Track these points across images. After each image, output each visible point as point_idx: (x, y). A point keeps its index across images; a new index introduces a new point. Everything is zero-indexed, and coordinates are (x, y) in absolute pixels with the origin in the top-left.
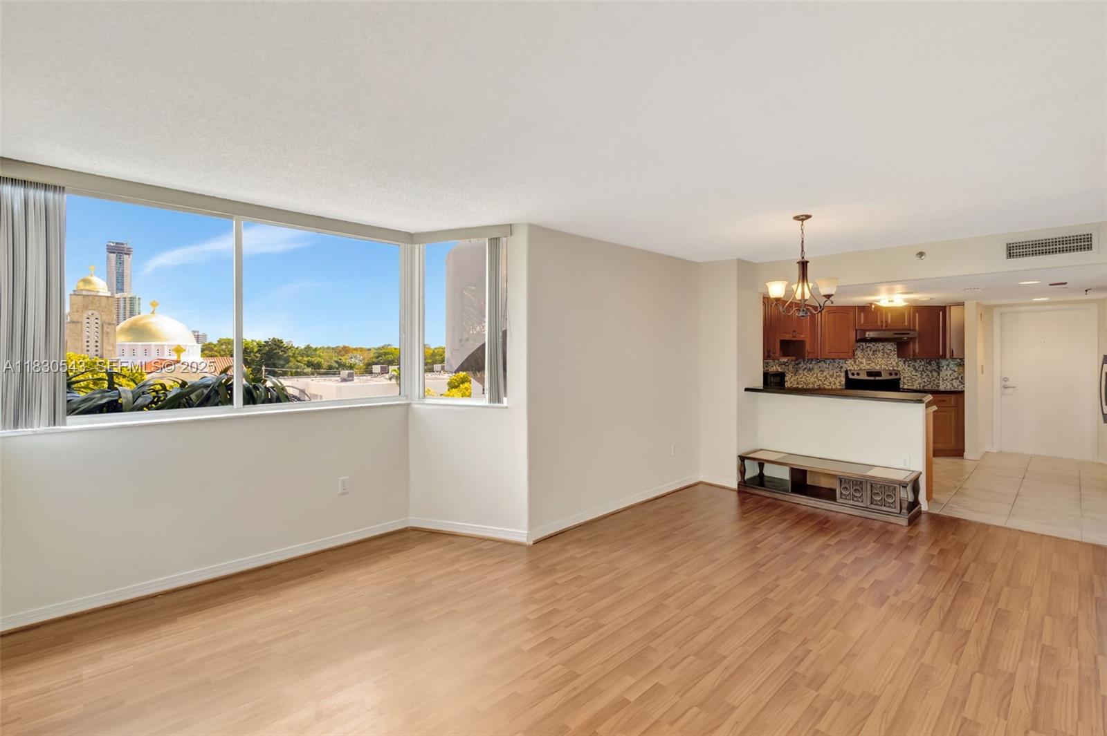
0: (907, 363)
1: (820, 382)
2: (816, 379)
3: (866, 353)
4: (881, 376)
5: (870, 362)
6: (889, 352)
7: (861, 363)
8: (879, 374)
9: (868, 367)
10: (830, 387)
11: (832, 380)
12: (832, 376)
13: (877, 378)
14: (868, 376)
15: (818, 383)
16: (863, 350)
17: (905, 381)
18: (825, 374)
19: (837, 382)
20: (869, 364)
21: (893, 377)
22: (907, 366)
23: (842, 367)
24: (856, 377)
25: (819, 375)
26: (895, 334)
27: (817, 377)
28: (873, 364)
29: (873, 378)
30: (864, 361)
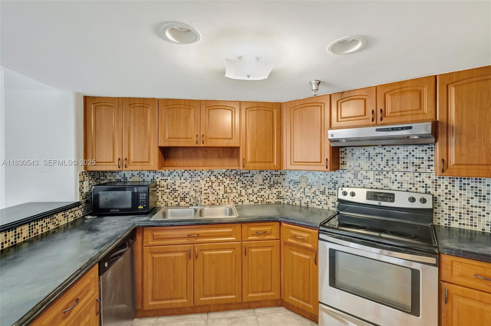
0: (457, 182)
1: (308, 199)
2: (303, 195)
3: (374, 163)
4: (393, 201)
5: (381, 177)
6: (417, 162)
7: (366, 178)
8: (391, 197)
9: (377, 185)
10: (320, 207)
11: (323, 197)
12: (323, 193)
13: (384, 204)
14: (368, 198)
15: (305, 200)
16: (369, 157)
17: (453, 214)
18: (314, 189)
19: (330, 202)
20: (379, 180)
21: (417, 205)
22: (457, 188)
23: (336, 183)
24: (348, 198)
25: (307, 190)
26: (377, 130)
27: (304, 192)
28: (386, 181)
29: (376, 203)
30: (371, 174)
